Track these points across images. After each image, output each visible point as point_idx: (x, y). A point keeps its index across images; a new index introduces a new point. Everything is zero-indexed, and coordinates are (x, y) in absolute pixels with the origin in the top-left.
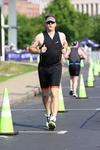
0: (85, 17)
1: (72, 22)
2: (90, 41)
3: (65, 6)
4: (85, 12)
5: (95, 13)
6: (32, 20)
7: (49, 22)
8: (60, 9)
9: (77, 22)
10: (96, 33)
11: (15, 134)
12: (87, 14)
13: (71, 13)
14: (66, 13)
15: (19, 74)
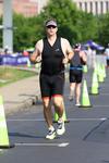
0: (88, 17)
1: (75, 22)
2: (94, 44)
3: (67, 4)
4: (89, 11)
5: (99, 12)
6: (30, 20)
7: (50, 27)
8: (61, 8)
9: (79, 22)
10: (101, 35)
11: (11, 147)
12: (91, 13)
13: (73, 12)
14: (68, 12)
15: (15, 81)
